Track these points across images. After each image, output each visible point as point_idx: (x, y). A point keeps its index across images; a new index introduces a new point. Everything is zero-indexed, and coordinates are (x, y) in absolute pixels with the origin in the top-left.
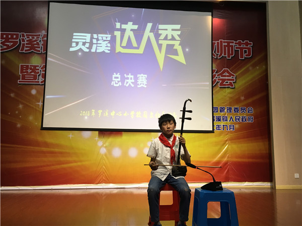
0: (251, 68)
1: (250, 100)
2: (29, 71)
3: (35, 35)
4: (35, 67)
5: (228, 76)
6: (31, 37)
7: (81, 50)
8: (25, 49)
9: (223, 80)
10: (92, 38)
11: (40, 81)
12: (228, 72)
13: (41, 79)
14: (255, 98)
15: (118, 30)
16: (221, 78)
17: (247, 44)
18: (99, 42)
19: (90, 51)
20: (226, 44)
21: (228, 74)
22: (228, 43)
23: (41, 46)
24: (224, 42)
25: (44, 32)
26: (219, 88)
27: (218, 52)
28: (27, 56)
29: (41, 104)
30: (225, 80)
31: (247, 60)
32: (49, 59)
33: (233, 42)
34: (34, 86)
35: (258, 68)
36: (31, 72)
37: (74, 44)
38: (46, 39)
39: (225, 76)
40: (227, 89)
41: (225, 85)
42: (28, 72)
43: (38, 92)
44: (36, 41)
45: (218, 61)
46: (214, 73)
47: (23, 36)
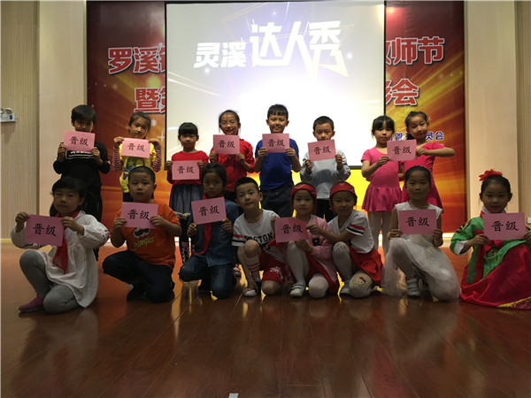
0: (441, 76)
1: (439, 122)
2: (147, 96)
3: (152, 50)
4: (153, 90)
5: (407, 89)
6: (146, 53)
7: (208, 65)
8: (140, 68)
9: (401, 96)
10: (221, 48)
11: (160, 108)
12: (408, 84)
13: (161, 106)
14: (447, 118)
15: (255, 35)
16: (398, 92)
17: (436, 41)
18: (230, 53)
19: (220, 66)
20: (405, 43)
21: (407, 87)
22: (409, 42)
23: (158, 63)
24: (403, 41)
25: (161, 45)
26: (394, 107)
27: (394, 56)
28: (142, 77)
29: (163, 137)
30: (404, 94)
31: (435, 65)
32: (168, 80)
33: (415, 41)
34: (153, 116)
35: (451, 75)
36: (149, 98)
37: (199, 59)
38: (164, 53)
39: (403, 89)
40: (405, 108)
41: (403, 102)
42: (144, 98)
43: (158, 123)
44: (152, 57)
45: (394, 69)
46: (388, 87)
47: (137, 51)
